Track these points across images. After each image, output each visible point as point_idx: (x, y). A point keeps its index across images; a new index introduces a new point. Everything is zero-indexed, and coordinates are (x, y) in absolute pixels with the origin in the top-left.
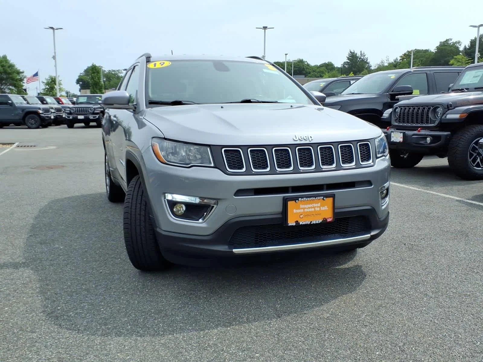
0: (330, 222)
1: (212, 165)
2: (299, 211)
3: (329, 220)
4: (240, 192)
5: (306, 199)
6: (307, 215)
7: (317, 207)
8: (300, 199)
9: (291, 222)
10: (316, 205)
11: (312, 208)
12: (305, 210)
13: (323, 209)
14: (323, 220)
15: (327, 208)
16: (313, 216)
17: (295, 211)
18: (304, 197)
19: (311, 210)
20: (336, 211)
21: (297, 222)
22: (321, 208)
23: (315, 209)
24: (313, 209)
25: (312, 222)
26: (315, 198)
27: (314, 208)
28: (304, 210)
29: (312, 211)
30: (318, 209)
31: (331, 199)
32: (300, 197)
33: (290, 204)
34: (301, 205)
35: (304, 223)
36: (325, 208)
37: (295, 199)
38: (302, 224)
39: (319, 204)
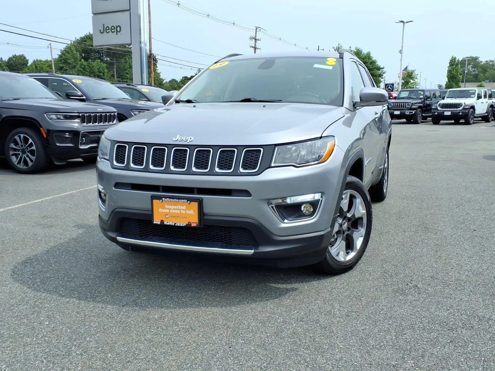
0: (194, 227)
1: (108, 158)
2: (164, 211)
3: (193, 225)
5: (170, 200)
6: (174, 216)
7: (183, 210)
8: (163, 199)
9: (157, 221)
10: (182, 208)
11: (177, 209)
12: (171, 210)
13: (189, 212)
14: (187, 223)
15: (193, 212)
16: (179, 218)
17: (160, 210)
18: (168, 198)
19: (176, 211)
21: (162, 221)
22: (187, 211)
23: (181, 212)
24: (179, 212)
25: (176, 224)
26: (179, 200)
27: (180, 210)
28: (169, 211)
29: (177, 213)
30: (184, 212)
32: (164, 197)
33: (156, 202)
34: (166, 205)
35: (168, 224)
36: (191, 212)
37: (160, 198)
38: (167, 224)
39: (185, 207)
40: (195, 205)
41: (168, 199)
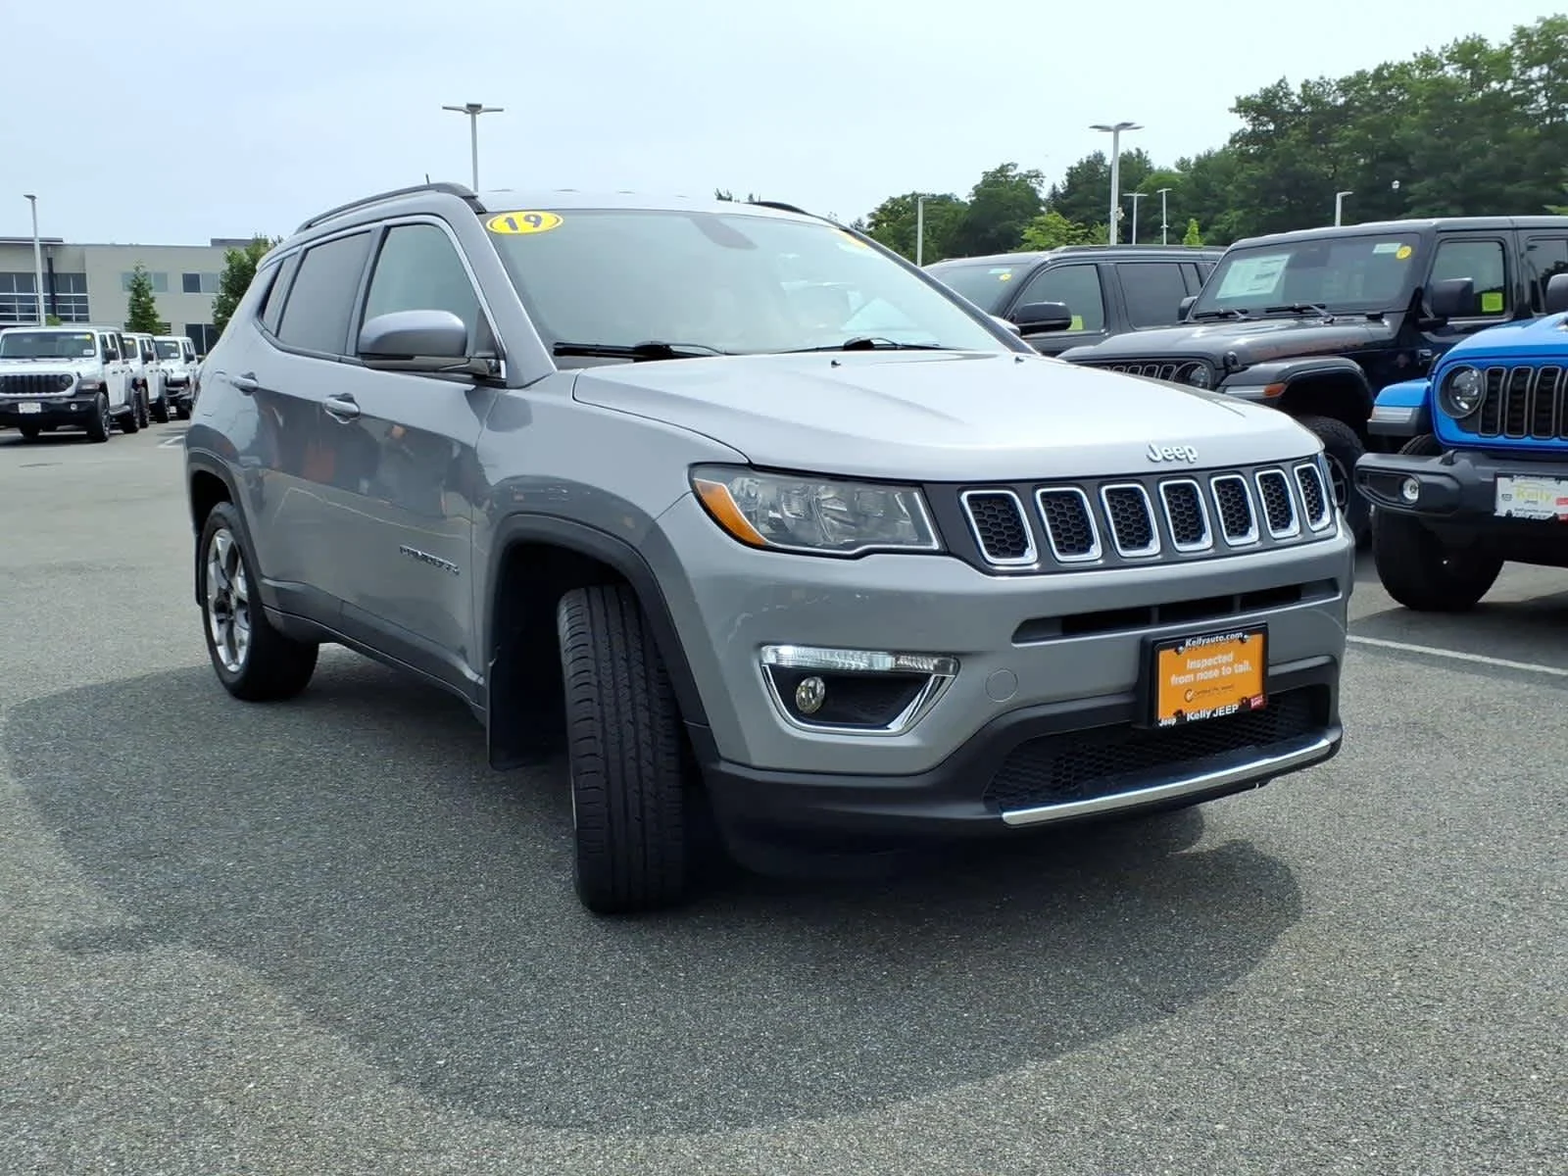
0: (1257, 710)
1: (935, 545)
2: (1183, 680)
3: (1256, 703)
4: (1031, 628)
5: (1203, 642)
6: (1205, 690)
7: (1227, 664)
8: (1188, 642)
9: (1167, 719)
10: (1225, 659)
11: (1213, 667)
12: (1198, 675)
13: (1239, 669)
14: (1240, 702)
15: (1249, 665)
16: (1216, 692)
17: (1174, 679)
18: (1199, 636)
19: (1211, 674)
20: (1273, 671)
21: (1179, 714)
22: (1236, 666)
23: (1221, 672)
24: (1216, 673)
25: (1215, 712)
26: (1225, 636)
27: (1219, 667)
28: (1196, 676)
29: (1214, 678)
30: (1228, 671)
31: (1258, 639)
32: (1189, 637)
33: (1165, 657)
34: (1188, 661)
35: (1196, 717)
36: (1245, 667)
37: (1176, 643)
38: (1192, 719)
39: (1231, 655)
40: (1255, 641)
41: (1200, 639)
